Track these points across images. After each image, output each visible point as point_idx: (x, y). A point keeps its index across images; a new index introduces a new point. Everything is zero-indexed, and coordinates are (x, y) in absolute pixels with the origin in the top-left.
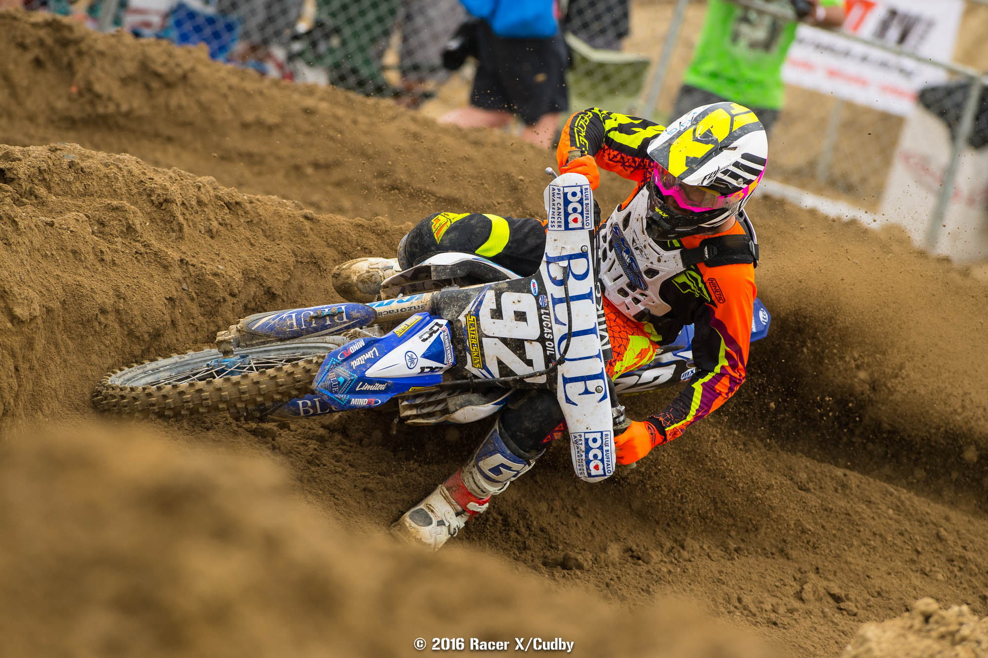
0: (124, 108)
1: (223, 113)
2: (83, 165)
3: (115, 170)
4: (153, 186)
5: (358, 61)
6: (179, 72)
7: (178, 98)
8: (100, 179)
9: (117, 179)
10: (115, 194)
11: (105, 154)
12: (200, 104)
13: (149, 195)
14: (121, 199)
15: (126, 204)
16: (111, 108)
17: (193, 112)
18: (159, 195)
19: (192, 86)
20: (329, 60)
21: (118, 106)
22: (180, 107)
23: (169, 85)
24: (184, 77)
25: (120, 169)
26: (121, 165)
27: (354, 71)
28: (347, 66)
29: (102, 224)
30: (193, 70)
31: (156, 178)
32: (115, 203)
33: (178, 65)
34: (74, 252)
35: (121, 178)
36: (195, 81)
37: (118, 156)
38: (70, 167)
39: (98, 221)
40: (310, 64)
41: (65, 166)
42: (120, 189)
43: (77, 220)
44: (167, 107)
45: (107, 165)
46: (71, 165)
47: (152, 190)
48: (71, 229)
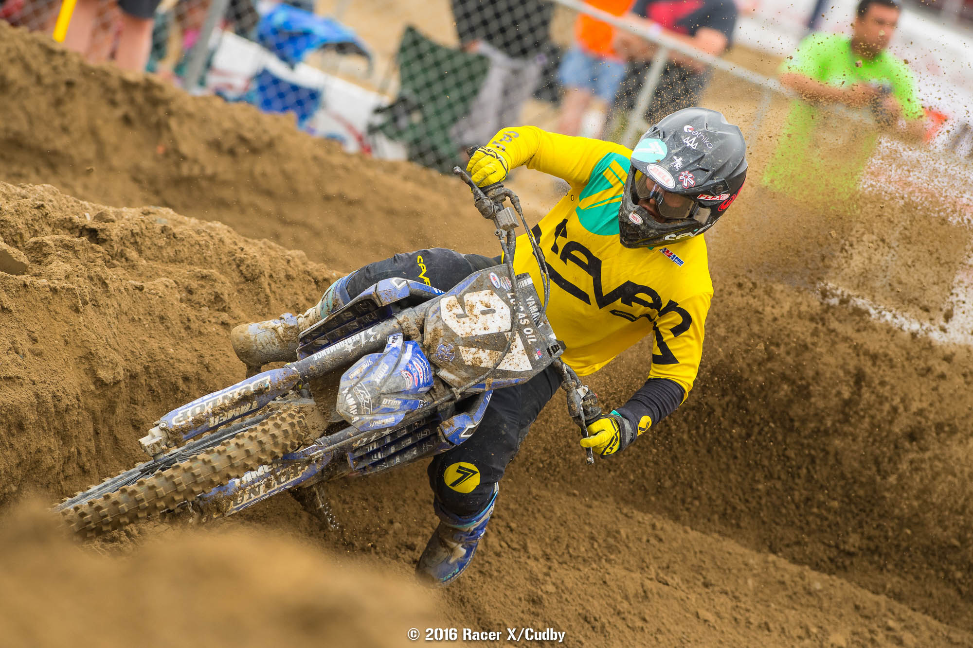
0: (209, 171)
1: (305, 184)
2: (175, 230)
3: (207, 238)
4: (243, 256)
5: (438, 139)
6: (266, 138)
7: (263, 165)
8: (192, 246)
9: (207, 246)
10: (204, 262)
11: (197, 221)
12: (284, 173)
13: (238, 266)
14: (211, 268)
15: (214, 272)
16: (196, 171)
17: (277, 182)
18: (248, 266)
19: (278, 155)
20: (409, 136)
21: (203, 168)
22: (264, 175)
23: (255, 151)
24: (271, 145)
25: (212, 237)
26: (213, 234)
27: (434, 148)
28: (426, 143)
29: (190, 292)
30: (280, 138)
31: (246, 248)
32: (205, 272)
33: (265, 131)
34: (162, 318)
35: (211, 247)
36: (281, 149)
37: (209, 224)
38: (162, 232)
39: (186, 288)
40: (391, 138)
41: (158, 231)
42: (211, 257)
43: (167, 286)
44: (251, 174)
45: (198, 232)
46: (164, 230)
47: (242, 261)
48: (160, 294)
